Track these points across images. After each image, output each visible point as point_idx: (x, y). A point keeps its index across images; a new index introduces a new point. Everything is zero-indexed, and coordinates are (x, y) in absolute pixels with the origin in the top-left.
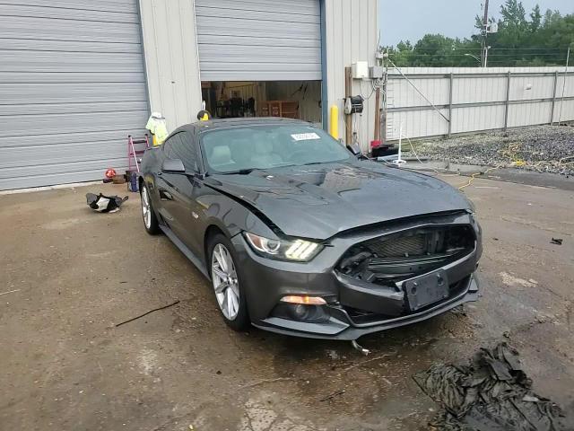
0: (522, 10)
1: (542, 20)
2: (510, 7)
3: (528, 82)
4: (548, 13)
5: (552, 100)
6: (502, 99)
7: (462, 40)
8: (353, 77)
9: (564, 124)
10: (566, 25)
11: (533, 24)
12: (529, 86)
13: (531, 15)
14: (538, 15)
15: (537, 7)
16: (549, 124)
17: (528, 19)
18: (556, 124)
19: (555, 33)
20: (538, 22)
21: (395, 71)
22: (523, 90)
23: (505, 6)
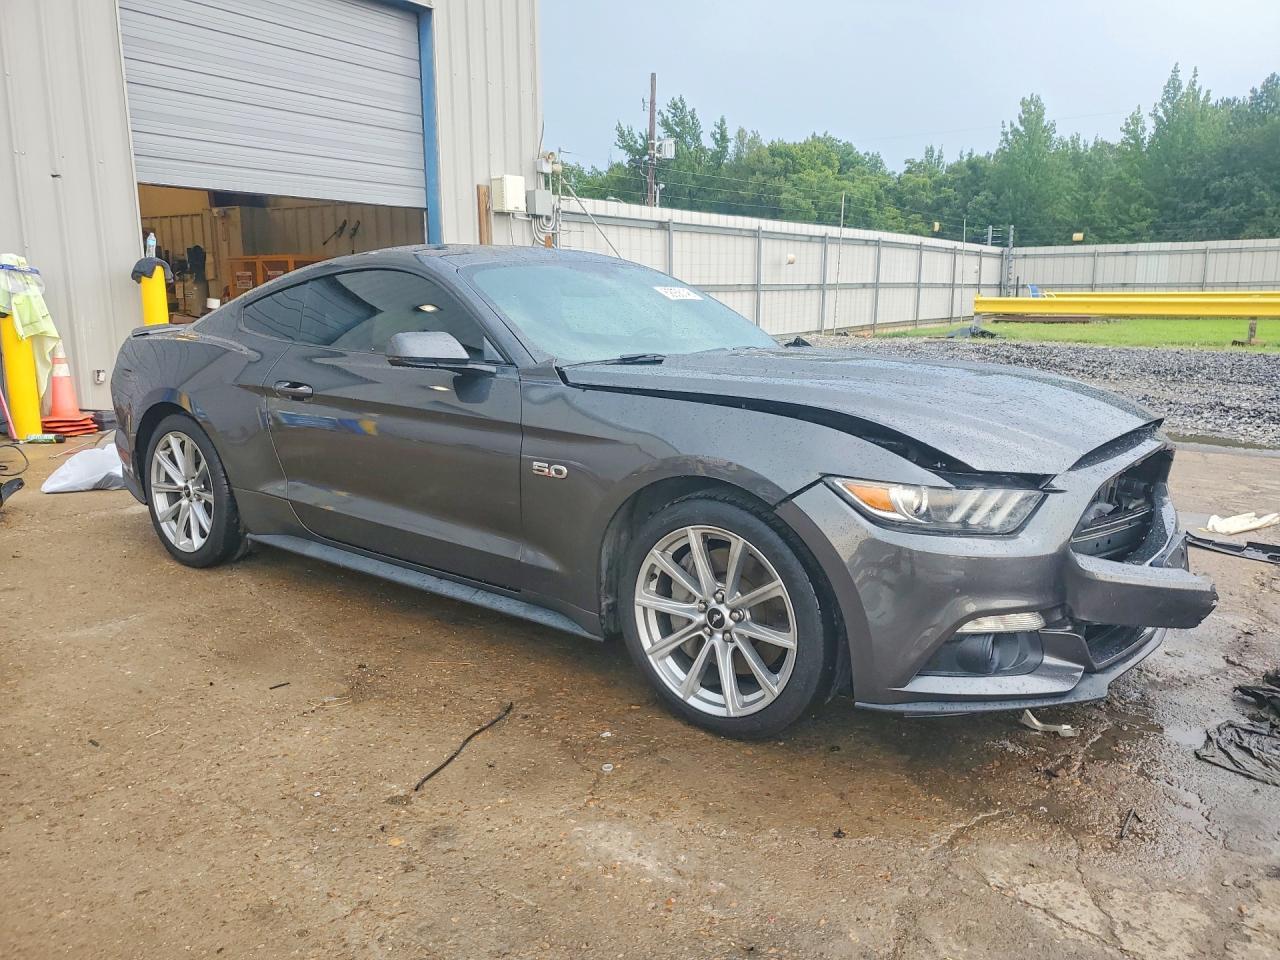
0: (696, 125)
1: (731, 147)
2: (675, 115)
3: (789, 251)
4: (741, 134)
5: (822, 287)
6: (749, 281)
7: (587, 170)
8: (496, 208)
9: (843, 333)
10: (770, 160)
11: (715, 153)
12: (791, 256)
13: (713, 135)
14: (724, 138)
15: (723, 121)
16: (819, 332)
17: (708, 143)
18: (830, 332)
19: (754, 173)
20: (725, 148)
21: (573, 204)
22: (780, 264)
23: (666, 114)
